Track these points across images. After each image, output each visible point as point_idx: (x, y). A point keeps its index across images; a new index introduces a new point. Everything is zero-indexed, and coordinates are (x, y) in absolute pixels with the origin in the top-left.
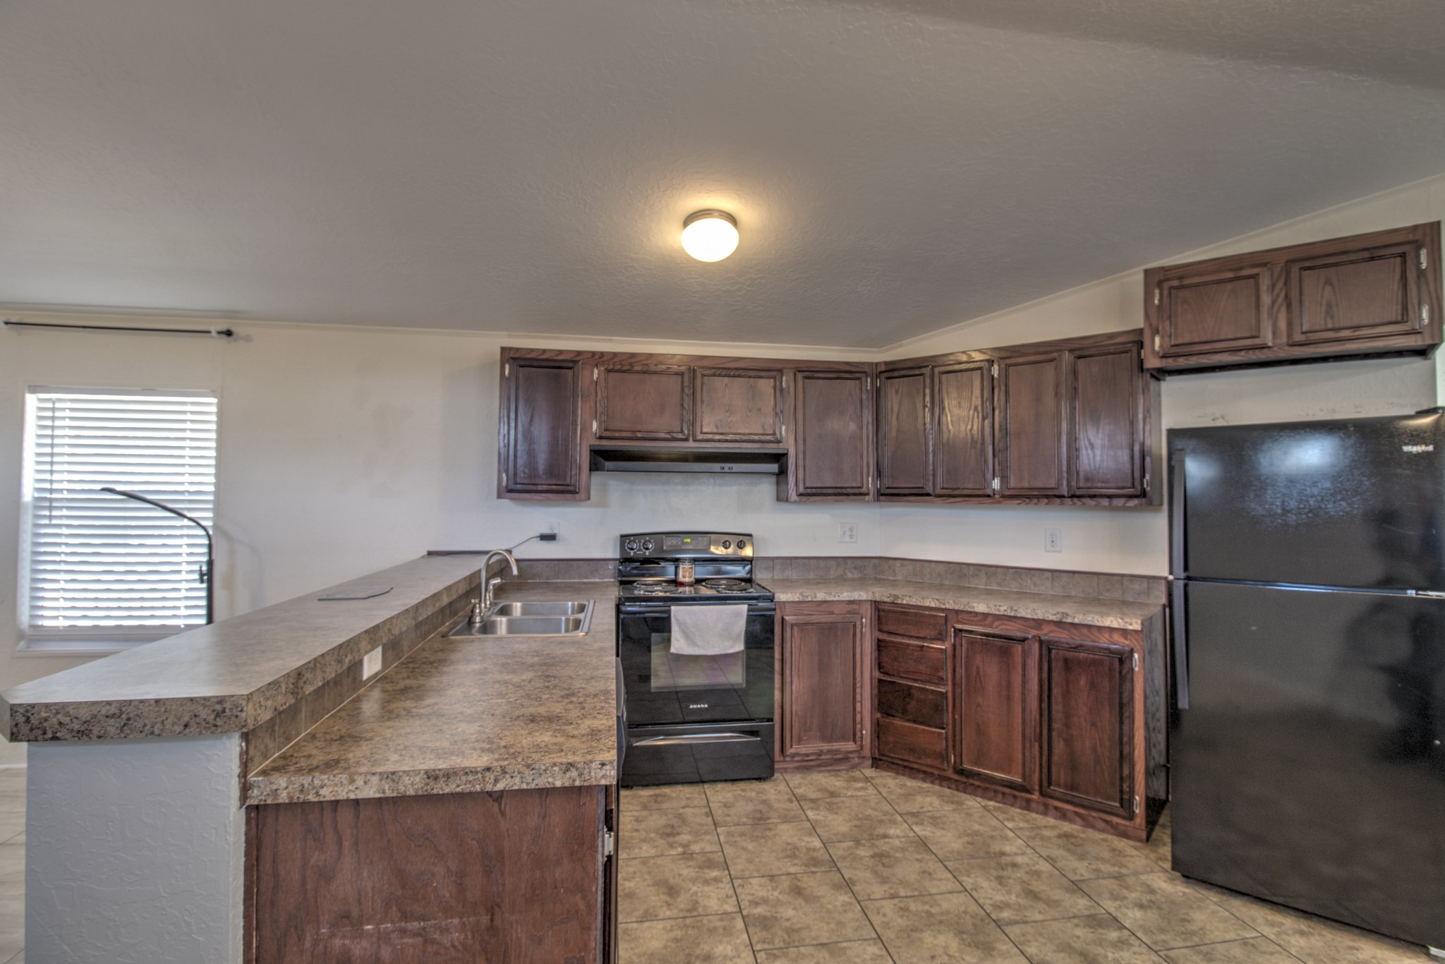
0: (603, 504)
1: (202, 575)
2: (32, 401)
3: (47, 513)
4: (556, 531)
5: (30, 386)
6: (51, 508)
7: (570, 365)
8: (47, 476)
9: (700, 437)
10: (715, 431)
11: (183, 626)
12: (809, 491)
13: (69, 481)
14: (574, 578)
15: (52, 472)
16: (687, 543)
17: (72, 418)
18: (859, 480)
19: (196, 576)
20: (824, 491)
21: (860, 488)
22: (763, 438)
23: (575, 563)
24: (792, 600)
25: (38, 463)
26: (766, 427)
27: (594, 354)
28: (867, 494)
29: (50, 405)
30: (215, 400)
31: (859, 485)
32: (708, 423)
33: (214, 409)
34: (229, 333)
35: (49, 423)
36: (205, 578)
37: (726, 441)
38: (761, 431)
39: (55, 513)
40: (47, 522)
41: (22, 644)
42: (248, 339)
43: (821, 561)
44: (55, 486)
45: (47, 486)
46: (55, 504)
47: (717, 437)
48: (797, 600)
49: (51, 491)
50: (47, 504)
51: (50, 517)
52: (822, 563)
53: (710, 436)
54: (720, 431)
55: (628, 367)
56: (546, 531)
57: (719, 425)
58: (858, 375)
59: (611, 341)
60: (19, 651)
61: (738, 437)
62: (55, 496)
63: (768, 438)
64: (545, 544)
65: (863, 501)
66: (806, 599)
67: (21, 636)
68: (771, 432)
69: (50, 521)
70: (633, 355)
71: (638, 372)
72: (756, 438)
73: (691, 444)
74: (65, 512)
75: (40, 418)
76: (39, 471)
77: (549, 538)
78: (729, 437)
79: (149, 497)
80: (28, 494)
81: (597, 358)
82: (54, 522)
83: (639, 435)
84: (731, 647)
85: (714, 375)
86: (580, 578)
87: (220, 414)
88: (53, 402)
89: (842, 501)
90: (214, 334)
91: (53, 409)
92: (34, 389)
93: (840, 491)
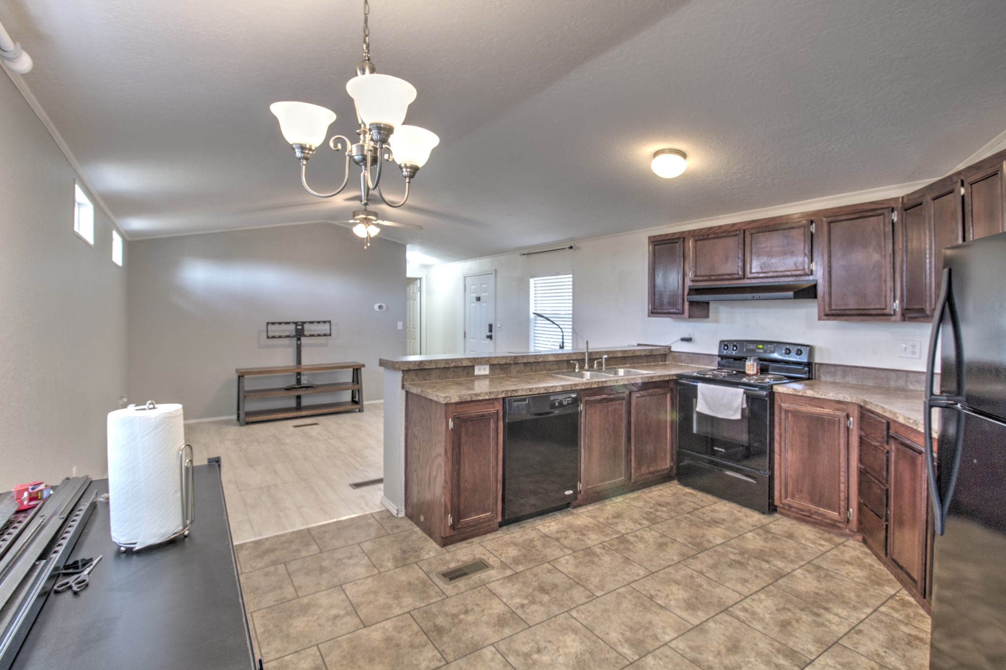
0: (717, 321)
2: (532, 281)
4: (692, 337)
7: (677, 241)
9: (750, 276)
10: (760, 271)
12: (834, 312)
14: (701, 365)
16: (760, 348)
18: (883, 302)
20: (848, 312)
21: (883, 309)
22: (794, 273)
23: (702, 356)
24: (786, 392)
26: (798, 265)
27: (690, 232)
28: (894, 315)
30: (571, 276)
31: (883, 307)
32: (755, 266)
33: (571, 279)
34: (571, 247)
37: (768, 277)
38: (794, 268)
42: (576, 249)
43: (880, 372)
47: (761, 275)
48: (791, 393)
52: (882, 374)
53: (756, 275)
54: (764, 271)
55: (706, 237)
56: (687, 336)
57: (763, 266)
58: (880, 212)
59: (718, 219)
61: (775, 274)
63: (798, 273)
64: (685, 344)
65: (889, 321)
66: (798, 394)
68: (801, 268)
70: (710, 228)
71: (712, 239)
72: (789, 273)
73: (746, 281)
77: (689, 340)
78: (770, 274)
79: (545, 316)
81: (692, 233)
83: (713, 278)
84: (733, 415)
85: (758, 232)
86: (704, 365)
87: (573, 282)
88: (536, 281)
89: (866, 321)
90: (567, 248)
92: (532, 277)
93: (862, 312)
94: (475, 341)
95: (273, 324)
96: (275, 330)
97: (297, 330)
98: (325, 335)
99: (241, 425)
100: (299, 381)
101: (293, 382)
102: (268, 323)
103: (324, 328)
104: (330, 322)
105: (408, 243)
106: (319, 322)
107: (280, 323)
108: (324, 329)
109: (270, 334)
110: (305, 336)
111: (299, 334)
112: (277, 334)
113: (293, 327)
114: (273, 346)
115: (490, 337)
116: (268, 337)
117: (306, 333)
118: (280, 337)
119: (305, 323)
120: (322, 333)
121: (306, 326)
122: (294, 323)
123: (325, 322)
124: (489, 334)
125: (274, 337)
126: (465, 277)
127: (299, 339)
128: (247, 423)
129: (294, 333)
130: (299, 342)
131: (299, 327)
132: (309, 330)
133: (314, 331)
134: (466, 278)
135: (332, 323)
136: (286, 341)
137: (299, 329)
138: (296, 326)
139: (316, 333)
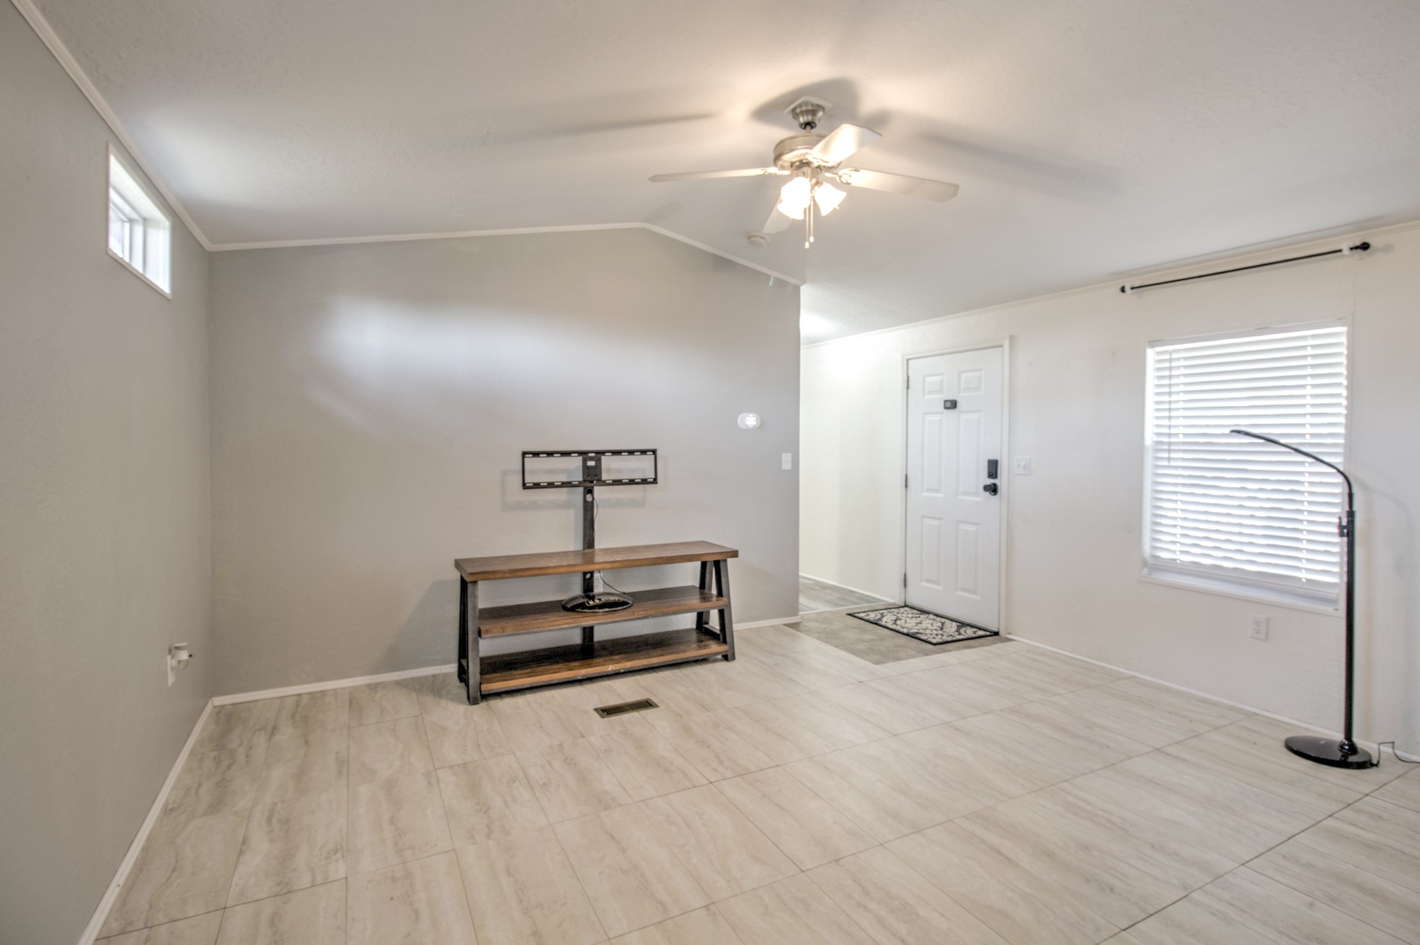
1: (1341, 527)
2: (1151, 354)
3: (1165, 455)
5: (1150, 342)
6: (1169, 451)
8: (1166, 422)
11: (1304, 580)
13: (1185, 426)
15: (1170, 418)
17: (1186, 367)
19: (1336, 530)
25: (1157, 410)
29: (1167, 357)
30: (1344, 329)
33: (1344, 340)
34: (1365, 246)
35: (1167, 373)
36: (1345, 531)
39: (1173, 455)
40: (1166, 463)
41: (1146, 571)
42: (1388, 249)
44: (1173, 431)
45: (1166, 430)
46: (1173, 447)
49: (1170, 435)
50: (1166, 447)
51: (1169, 459)
60: (1143, 577)
62: (1173, 440)
67: (1145, 564)
69: (1169, 462)
74: (1181, 455)
75: (1159, 369)
76: (1158, 418)
80: (1149, 438)
82: (1173, 463)
87: (1351, 347)
88: (1170, 353)
90: (1346, 252)
91: (1170, 360)
92: (1153, 343)
94: (941, 496)
95: (536, 454)
96: (539, 470)
97: (586, 468)
98: (644, 481)
99: (472, 701)
100: (588, 586)
101: (577, 590)
102: (524, 454)
103: (640, 467)
104: (654, 452)
105: (804, 282)
106: (631, 452)
107: (550, 454)
108: (642, 467)
109: (530, 479)
110: (604, 483)
111: (591, 479)
112: (544, 479)
113: (577, 461)
114: (534, 506)
115: (993, 489)
116: (525, 486)
117: (604, 477)
118: (551, 485)
119: (603, 453)
120: (638, 476)
121: (606, 461)
122: (580, 453)
123: (644, 452)
124: (990, 481)
125: (537, 486)
126: (908, 360)
127: (590, 491)
128: (485, 697)
129: (578, 477)
130: (589, 497)
131: (591, 463)
132: (609, 470)
133: (618, 471)
134: (910, 362)
135: (658, 453)
136: (562, 495)
137: (591, 467)
138: (585, 461)
139: (625, 477)
